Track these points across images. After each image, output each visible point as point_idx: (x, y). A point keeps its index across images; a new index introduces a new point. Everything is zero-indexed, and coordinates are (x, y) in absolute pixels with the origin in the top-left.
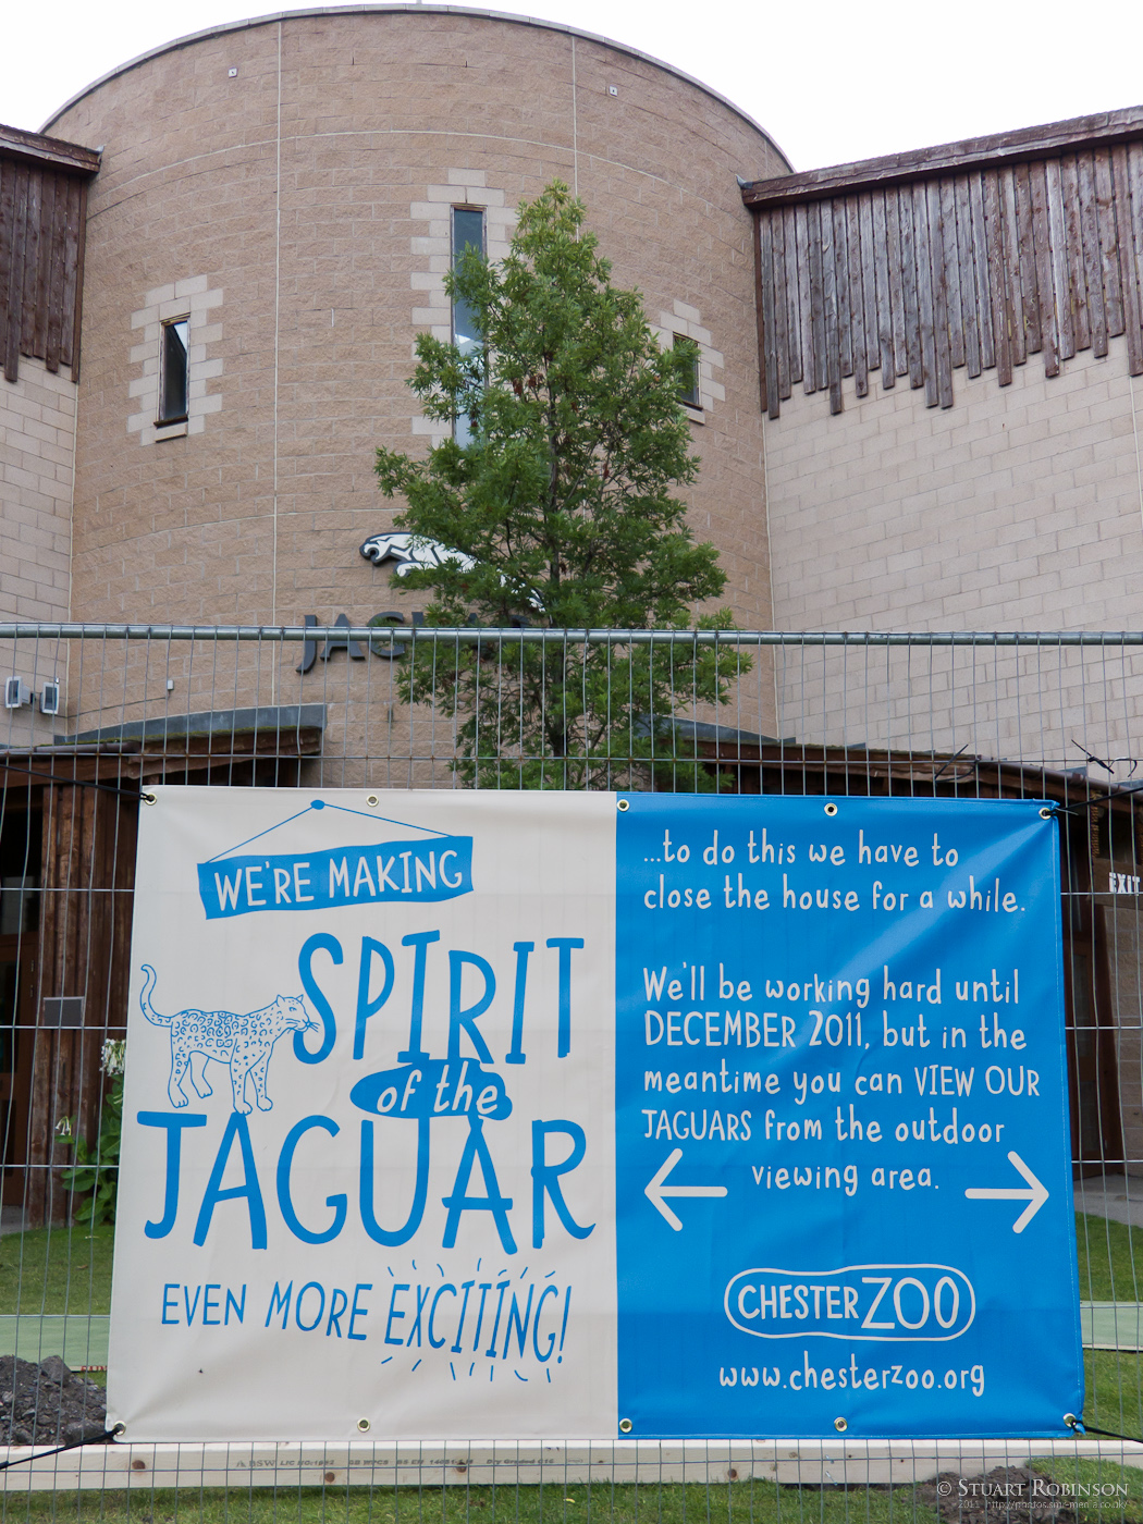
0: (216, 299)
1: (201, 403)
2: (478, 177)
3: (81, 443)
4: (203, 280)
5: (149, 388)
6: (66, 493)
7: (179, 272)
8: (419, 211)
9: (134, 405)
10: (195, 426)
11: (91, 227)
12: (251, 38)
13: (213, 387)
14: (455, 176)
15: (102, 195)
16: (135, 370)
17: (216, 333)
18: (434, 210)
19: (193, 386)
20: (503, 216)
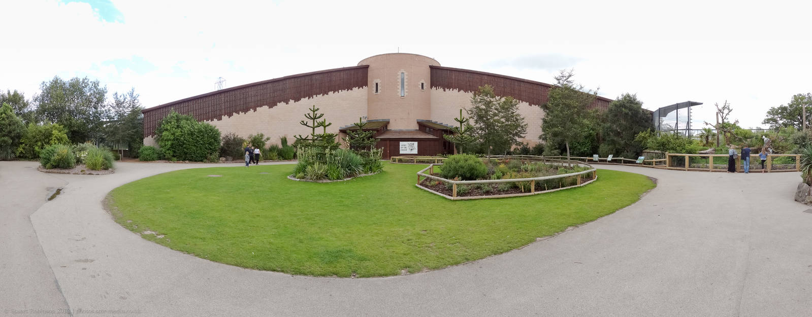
0: (380, 81)
1: (379, 91)
2: (403, 70)
3: (368, 93)
4: (379, 79)
5: (375, 89)
6: (367, 98)
7: (377, 78)
8: (398, 73)
9: (373, 90)
10: (379, 93)
11: (368, 72)
13: (380, 89)
14: (401, 70)
15: (369, 69)
16: (373, 87)
17: (380, 85)
18: (399, 73)
19: (379, 89)
20: (406, 73)
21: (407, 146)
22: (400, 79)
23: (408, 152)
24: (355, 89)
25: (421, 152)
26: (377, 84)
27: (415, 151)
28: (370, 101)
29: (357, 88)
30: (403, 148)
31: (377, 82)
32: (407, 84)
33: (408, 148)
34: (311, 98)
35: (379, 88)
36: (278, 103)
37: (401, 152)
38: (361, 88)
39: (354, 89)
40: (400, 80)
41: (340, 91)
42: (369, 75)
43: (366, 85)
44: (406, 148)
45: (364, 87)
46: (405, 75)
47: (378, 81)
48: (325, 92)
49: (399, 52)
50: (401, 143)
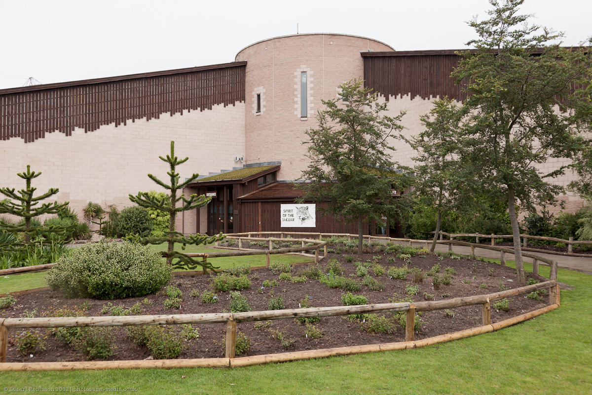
0: (264, 91)
1: (262, 109)
2: (305, 66)
3: (246, 114)
4: (262, 87)
5: (255, 105)
6: (244, 123)
7: (259, 85)
8: (296, 74)
9: (253, 108)
10: (262, 113)
11: (246, 74)
12: (269, 42)
13: (264, 106)
14: (302, 66)
15: (248, 69)
16: (253, 102)
17: (264, 97)
18: (298, 73)
19: (262, 106)
20: (310, 72)
21: (295, 212)
22: (299, 83)
23: (297, 224)
24: (218, 108)
25: (322, 225)
26: (259, 96)
27: (311, 223)
28: (249, 129)
29: (223, 104)
30: (287, 217)
31: (258, 93)
32: (312, 92)
33: (296, 217)
34: (122, 124)
35: (262, 103)
36: (47, 134)
37: (284, 224)
38: (230, 106)
39: (215, 107)
40: (298, 87)
41: (185, 111)
42: (247, 79)
43: (242, 98)
44: (292, 215)
45: (237, 103)
46: (309, 76)
47: (260, 90)
48: (153, 114)
49: (300, 33)
50: (284, 207)
